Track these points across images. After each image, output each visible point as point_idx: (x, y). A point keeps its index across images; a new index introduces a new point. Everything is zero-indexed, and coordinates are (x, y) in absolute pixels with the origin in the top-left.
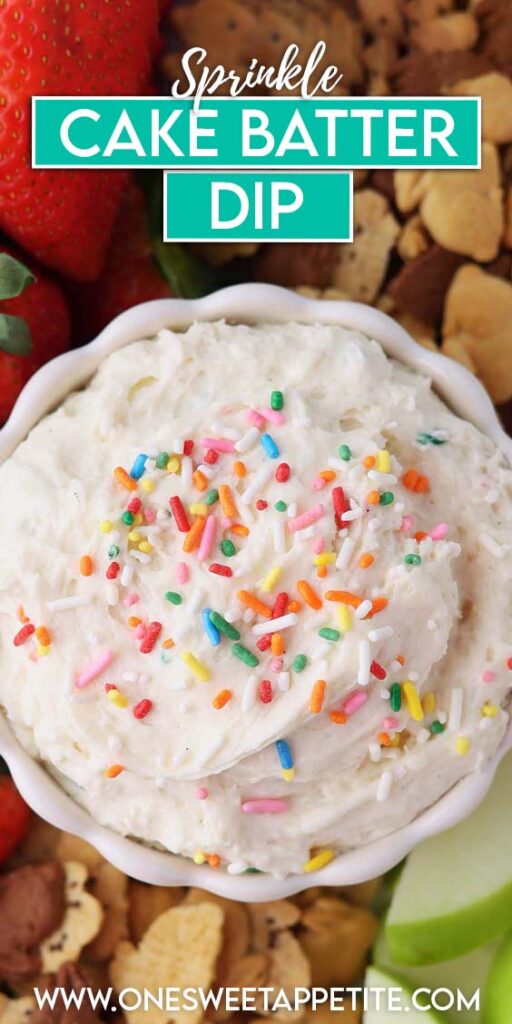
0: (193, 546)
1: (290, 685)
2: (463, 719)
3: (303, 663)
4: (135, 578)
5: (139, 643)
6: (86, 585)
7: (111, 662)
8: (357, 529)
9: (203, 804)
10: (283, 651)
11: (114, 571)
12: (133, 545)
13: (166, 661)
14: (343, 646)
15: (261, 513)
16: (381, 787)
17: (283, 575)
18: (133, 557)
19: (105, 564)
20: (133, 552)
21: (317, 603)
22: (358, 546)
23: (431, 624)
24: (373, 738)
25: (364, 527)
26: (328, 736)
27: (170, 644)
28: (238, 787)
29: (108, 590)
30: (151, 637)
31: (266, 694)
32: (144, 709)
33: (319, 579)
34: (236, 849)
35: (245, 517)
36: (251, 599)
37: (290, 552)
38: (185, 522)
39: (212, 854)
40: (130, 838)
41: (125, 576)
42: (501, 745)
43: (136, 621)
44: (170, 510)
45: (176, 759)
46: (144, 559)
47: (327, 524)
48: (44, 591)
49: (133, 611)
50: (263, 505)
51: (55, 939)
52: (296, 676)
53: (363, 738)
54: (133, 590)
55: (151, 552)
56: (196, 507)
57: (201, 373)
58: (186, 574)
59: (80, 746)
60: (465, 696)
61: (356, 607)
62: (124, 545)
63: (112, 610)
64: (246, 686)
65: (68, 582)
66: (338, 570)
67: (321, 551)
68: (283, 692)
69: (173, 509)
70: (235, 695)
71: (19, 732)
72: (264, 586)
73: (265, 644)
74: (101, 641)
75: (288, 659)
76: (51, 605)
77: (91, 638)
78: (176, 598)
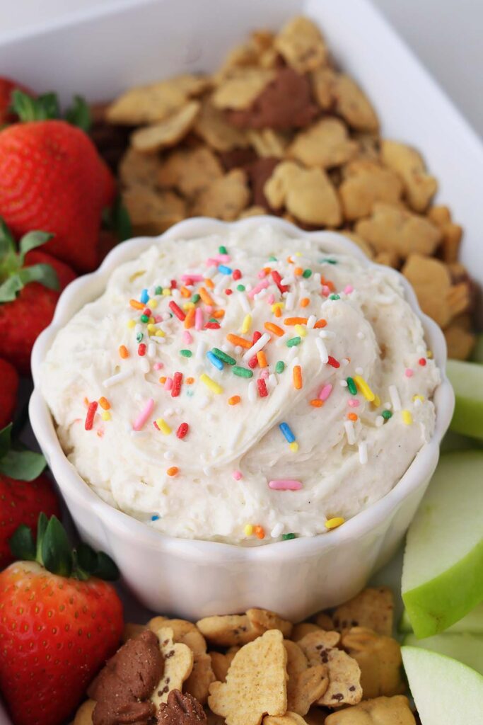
0: (192, 324)
1: (278, 383)
2: (402, 403)
3: (282, 367)
4: (158, 353)
5: (170, 392)
6: (126, 366)
7: (153, 409)
8: (294, 288)
9: (240, 483)
10: (267, 365)
11: (143, 350)
12: (152, 333)
13: (191, 394)
14: (305, 347)
15: (230, 297)
16: (361, 456)
17: (253, 323)
18: (153, 340)
19: (136, 346)
20: (152, 337)
21: (280, 332)
22: (296, 299)
23: (360, 335)
24: (345, 418)
25: (298, 288)
26: (314, 418)
27: (191, 381)
28: (262, 472)
29: (142, 364)
30: (177, 385)
31: (263, 391)
32: (184, 431)
33: (278, 319)
34: (272, 513)
35: (220, 302)
36: (236, 340)
37: (254, 311)
38: (181, 314)
39: (257, 525)
40: (196, 538)
41: (150, 351)
42: (436, 427)
43: (164, 380)
44: (171, 312)
45: (213, 453)
46: (160, 339)
47: (274, 289)
48: (99, 376)
49: (161, 374)
50: (229, 292)
51: (162, 685)
52: (280, 376)
53: (338, 418)
54: (158, 361)
55: (164, 335)
56: (186, 304)
57: (172, 263)
58: (191, 339)
59: (145, 480)
60: (398, 389)
61: (306, 324)
62: (146, 333)
63: (147, 377)
64: (249, 389)
65: (114, 368)
66: (288, 311)
67: (273, 302)
68: (274, 388)
69: (173, 310)
70: (242, 398)
71: (101, 492)
72: (242, 330)
73: (254, 363)
74: (145, 397)
75: (272, 368)
76: (105, 383)
77: (138, 397)
78: (187, 353)
